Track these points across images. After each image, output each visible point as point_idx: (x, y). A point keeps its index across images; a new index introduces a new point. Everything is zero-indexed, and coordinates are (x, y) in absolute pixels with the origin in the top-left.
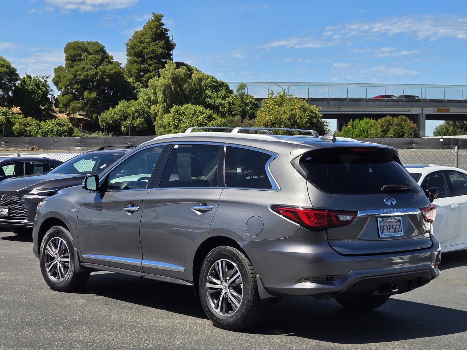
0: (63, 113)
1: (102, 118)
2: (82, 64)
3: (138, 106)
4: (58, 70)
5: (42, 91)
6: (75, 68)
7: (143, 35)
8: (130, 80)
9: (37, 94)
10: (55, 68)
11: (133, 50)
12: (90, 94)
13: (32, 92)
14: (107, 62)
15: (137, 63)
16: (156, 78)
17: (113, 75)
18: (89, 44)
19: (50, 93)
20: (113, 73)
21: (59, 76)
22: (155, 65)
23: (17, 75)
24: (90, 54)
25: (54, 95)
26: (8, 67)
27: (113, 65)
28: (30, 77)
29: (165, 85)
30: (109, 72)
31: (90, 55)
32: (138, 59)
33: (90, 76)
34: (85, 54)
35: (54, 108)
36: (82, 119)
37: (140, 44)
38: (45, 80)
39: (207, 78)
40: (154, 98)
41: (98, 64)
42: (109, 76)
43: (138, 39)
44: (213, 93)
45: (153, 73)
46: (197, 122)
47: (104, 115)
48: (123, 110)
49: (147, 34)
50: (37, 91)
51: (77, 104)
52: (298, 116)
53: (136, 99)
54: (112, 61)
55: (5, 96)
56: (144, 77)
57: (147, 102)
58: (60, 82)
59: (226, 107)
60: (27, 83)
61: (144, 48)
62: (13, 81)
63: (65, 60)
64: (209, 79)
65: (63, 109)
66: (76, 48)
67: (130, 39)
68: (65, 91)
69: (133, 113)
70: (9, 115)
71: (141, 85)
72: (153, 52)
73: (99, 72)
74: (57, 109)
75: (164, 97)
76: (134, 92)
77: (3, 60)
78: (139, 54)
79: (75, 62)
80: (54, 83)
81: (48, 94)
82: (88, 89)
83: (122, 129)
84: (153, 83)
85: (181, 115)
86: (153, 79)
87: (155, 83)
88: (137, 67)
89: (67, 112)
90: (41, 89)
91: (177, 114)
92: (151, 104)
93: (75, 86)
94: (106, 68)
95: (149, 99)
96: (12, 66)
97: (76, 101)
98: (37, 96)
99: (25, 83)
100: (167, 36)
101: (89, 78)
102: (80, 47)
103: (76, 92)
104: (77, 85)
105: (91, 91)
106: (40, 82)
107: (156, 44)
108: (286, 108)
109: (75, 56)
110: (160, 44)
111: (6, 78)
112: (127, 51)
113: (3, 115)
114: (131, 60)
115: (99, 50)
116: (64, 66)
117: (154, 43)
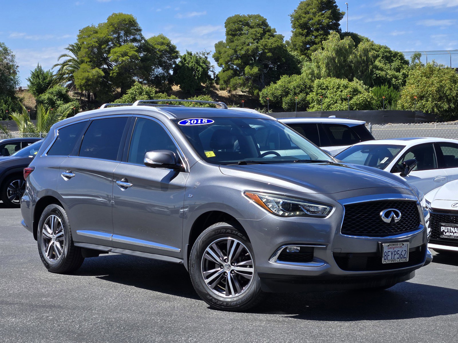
0: (224, 90)
1: (263, 94)
2: (243, 39)
3: (300, 81)
4: (219, 46)
5: (202, 68)
6: (236, 43)
7: (308, 5)
8: (294, 53)
9: (198, 71)
10: (216, 44)
11: (298, 22)
12: (251, 69)
13: (192, 69)
14: (269, 35)
15: (302, 35)
16: (320, 50)
17: (275, 49)
18: (250, 17)
19: (211, 69)
20: (275, 46)
21: (220, 51)
22: (322, 37)
23: (177, 52)
24: (252, 27)
25: (215, 72)
26: (168, 44)
27: (275, 38)
28: (191, 54)
29: (328, 58)
30: (271, 45)
31: (251, 29)
32: (303, 31)
33: (250, 51)
34: (246, 27)
35: (215, 85)
36: (244, 95)
37: (305, 14)
38: (205, 57)
39: (379, 49)
40: (318, 72)
41: (260, 38)
42: (270, 50)
43: (303, 9)
44: (386, 65)
45: (319, 45)
46: (341, 97)
47: (265, 91)
48: (284, 86)
49: (312, 4)
50: (197, 68)
51: (238, 80)
52: (447, 88)
53: (299, 73)
54: (275, 34)
55: (166, 74)
56: (310, 50)
57: (310, 76)
58: (220, 58)
59: (400, 79)
60: (187, 60)
61: (310, 19)
62: (173, 59)
63: (226, 35)
64: (382, 50)
65: (224, 86)
66: (237, 22)
67: (295, 11)
68: (226, 67)
69: (295, 89)
70: (152, 94)
71: (306, 58)
72: (319, 22)
73: (260, 46)
74: (218, 86)
75: (327, 71)
76: (299, 66)
77: (163, 38)
78: (304, 26)
79: (236, 37)
80: (215, 59)
81: (209, 70)
82: (250, 65)
83: (283, 105)
84: (316, 56)
85: (324, 89)
86: (317, 51)
87: (318, 56)
88: (302, 39)
89: (228, 89)
90: (201, 66)
91: (321, 89)
92: (315, 78)
93: (236, 62)
94: (268, 42)
95: (312, 73)
96: (172, 44)
97: (237, 78)
98: (198, 73)
99: (185, 60)
100: (334, 5)
101: (249, 52)
102: (241, 21)
103: (237, 68)
104: (237, 60)
105: (252, 65)
106: (201, 58)
107: (322, 14)
108: (434, 79)
109: (236, 30)
110: (326, 14)
111: (166, 57)
112: (292, 22)
113: (146, 95)
114: (296, 32)
115: (261, 24)
116: (224, 41)
117: (320, 13)
